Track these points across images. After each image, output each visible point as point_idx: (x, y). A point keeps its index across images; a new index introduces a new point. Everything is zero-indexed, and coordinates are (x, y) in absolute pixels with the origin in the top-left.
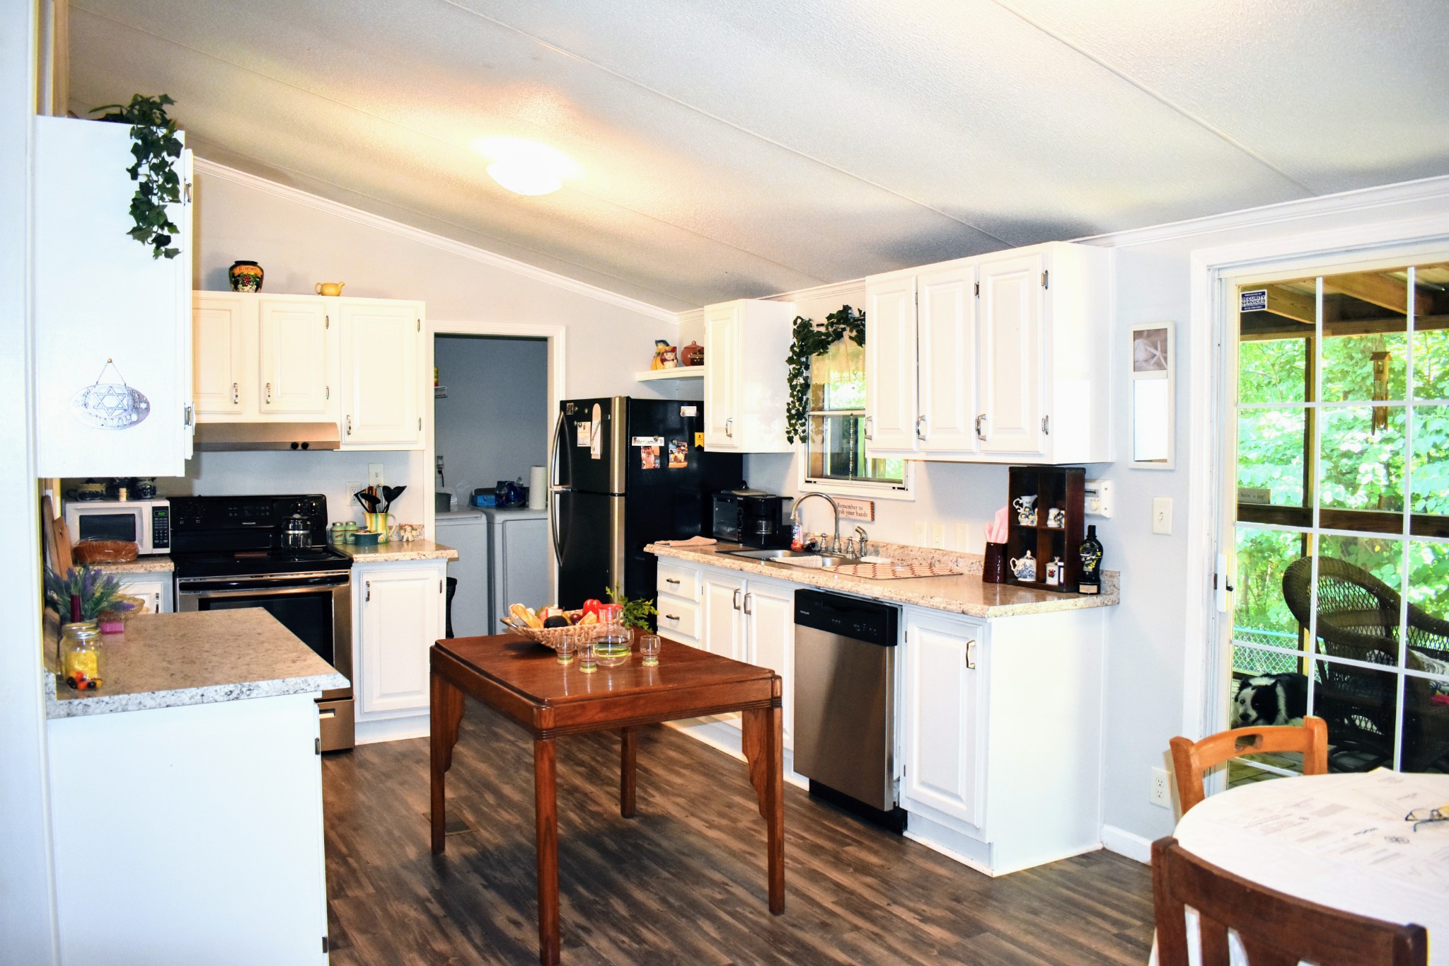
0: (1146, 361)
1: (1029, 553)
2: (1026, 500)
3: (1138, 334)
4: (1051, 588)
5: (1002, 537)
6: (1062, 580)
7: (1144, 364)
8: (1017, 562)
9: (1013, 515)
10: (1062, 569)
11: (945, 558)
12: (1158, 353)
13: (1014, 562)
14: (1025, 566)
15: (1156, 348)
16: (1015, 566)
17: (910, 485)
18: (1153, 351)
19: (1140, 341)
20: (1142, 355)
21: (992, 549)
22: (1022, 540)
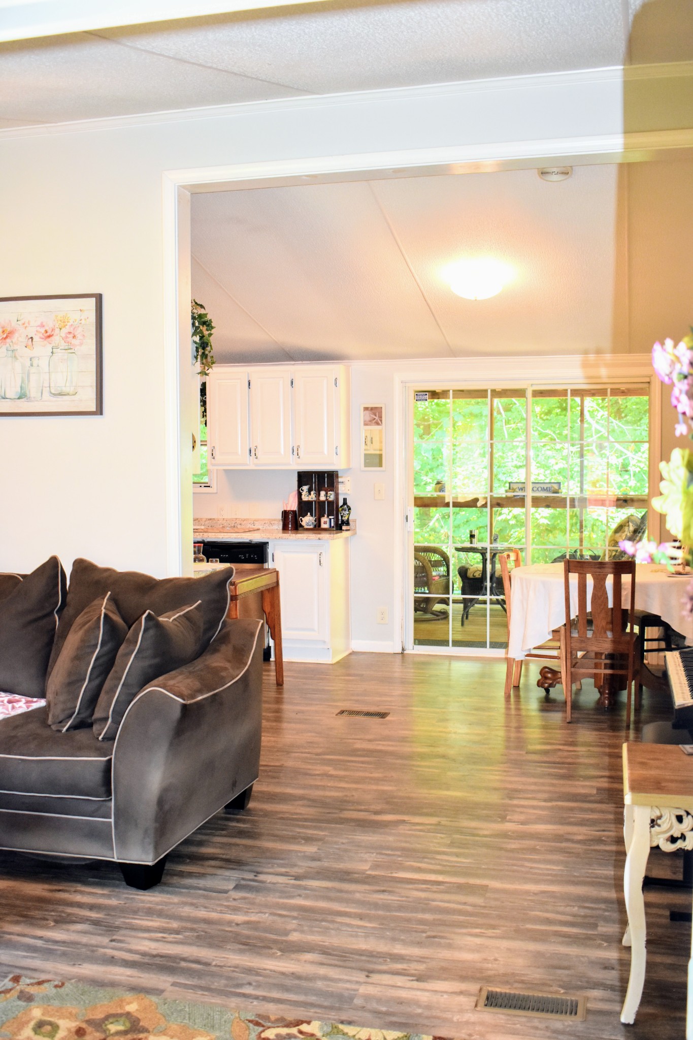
0: (370, 421)
1: (309, 514)
2: (305, 488)
3: (366, 409)
4: (325, 530)
5: (293, 506)
6: (332, 525)
7: (369, 423)
8: (303, 519)
9: (300, 495)
10: (332, 520)
11: (245, 522)
12: (377, 418)
13: (301, 519)
14: (307, 520)
15: (376, 416)
16: (302, 521)
17: (214, 484)
18: (375, 417)
19: (367, 412)
20: (368, 418)
21: (285, 514)
22: (305, 507)
